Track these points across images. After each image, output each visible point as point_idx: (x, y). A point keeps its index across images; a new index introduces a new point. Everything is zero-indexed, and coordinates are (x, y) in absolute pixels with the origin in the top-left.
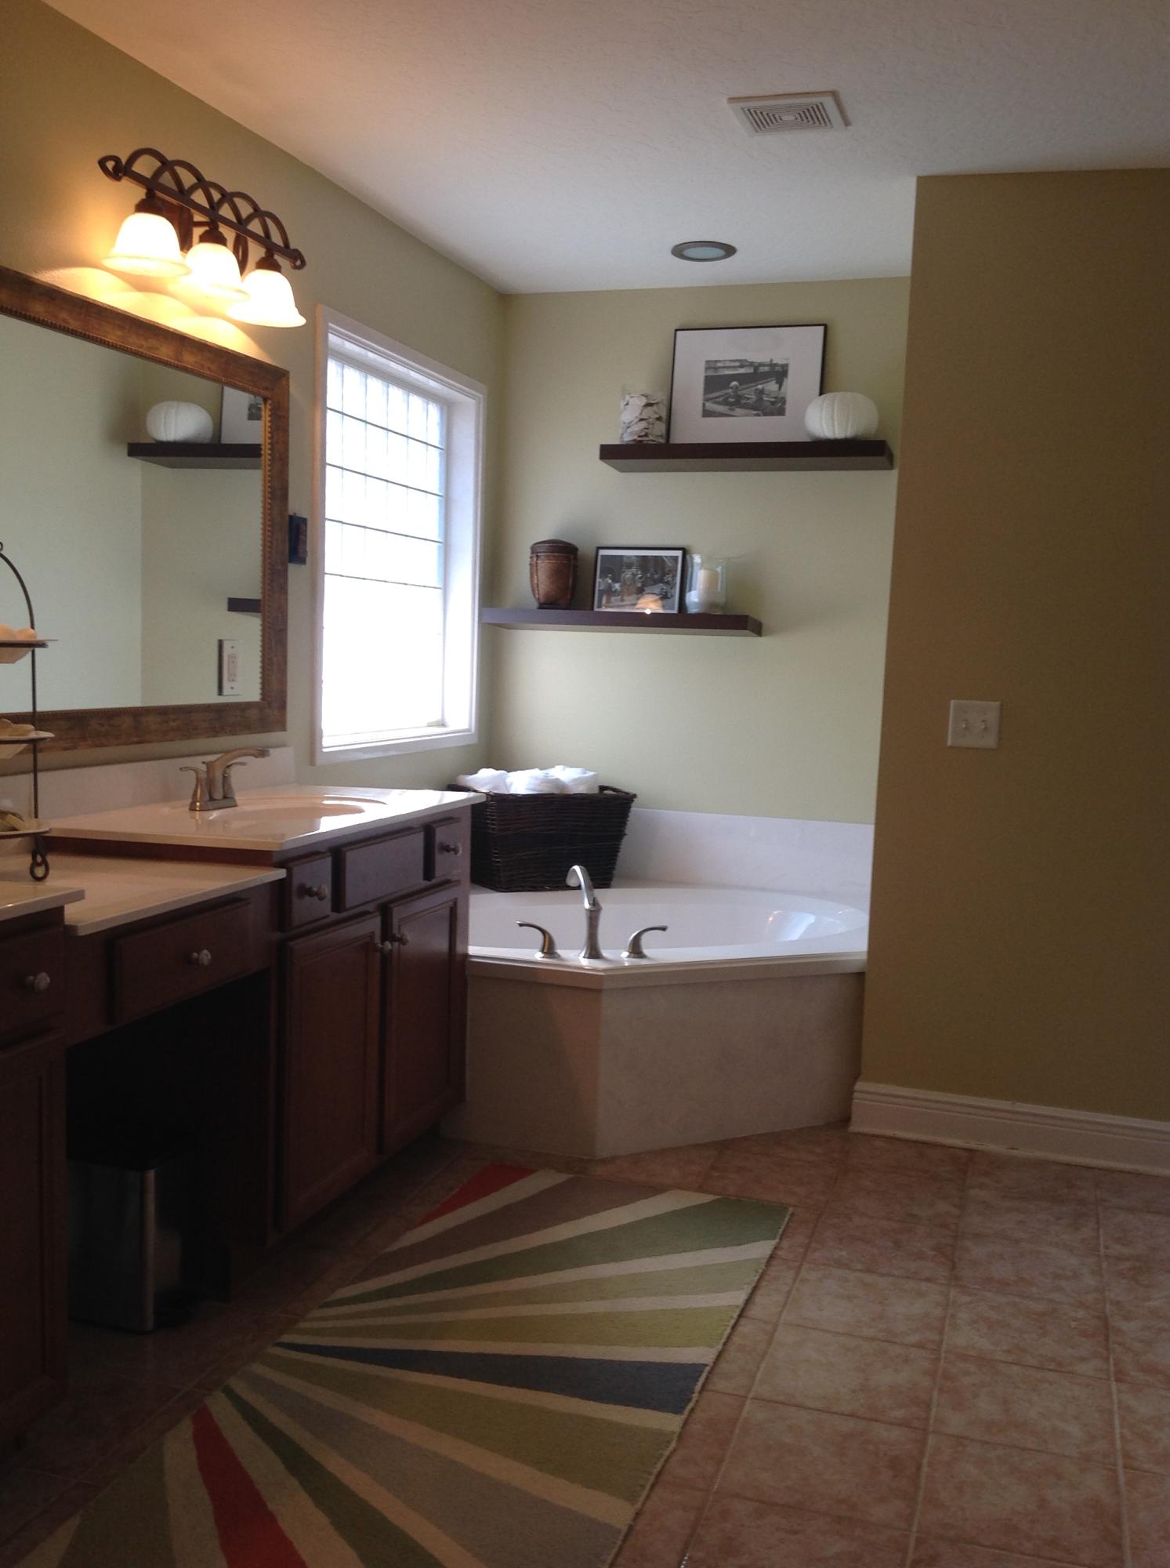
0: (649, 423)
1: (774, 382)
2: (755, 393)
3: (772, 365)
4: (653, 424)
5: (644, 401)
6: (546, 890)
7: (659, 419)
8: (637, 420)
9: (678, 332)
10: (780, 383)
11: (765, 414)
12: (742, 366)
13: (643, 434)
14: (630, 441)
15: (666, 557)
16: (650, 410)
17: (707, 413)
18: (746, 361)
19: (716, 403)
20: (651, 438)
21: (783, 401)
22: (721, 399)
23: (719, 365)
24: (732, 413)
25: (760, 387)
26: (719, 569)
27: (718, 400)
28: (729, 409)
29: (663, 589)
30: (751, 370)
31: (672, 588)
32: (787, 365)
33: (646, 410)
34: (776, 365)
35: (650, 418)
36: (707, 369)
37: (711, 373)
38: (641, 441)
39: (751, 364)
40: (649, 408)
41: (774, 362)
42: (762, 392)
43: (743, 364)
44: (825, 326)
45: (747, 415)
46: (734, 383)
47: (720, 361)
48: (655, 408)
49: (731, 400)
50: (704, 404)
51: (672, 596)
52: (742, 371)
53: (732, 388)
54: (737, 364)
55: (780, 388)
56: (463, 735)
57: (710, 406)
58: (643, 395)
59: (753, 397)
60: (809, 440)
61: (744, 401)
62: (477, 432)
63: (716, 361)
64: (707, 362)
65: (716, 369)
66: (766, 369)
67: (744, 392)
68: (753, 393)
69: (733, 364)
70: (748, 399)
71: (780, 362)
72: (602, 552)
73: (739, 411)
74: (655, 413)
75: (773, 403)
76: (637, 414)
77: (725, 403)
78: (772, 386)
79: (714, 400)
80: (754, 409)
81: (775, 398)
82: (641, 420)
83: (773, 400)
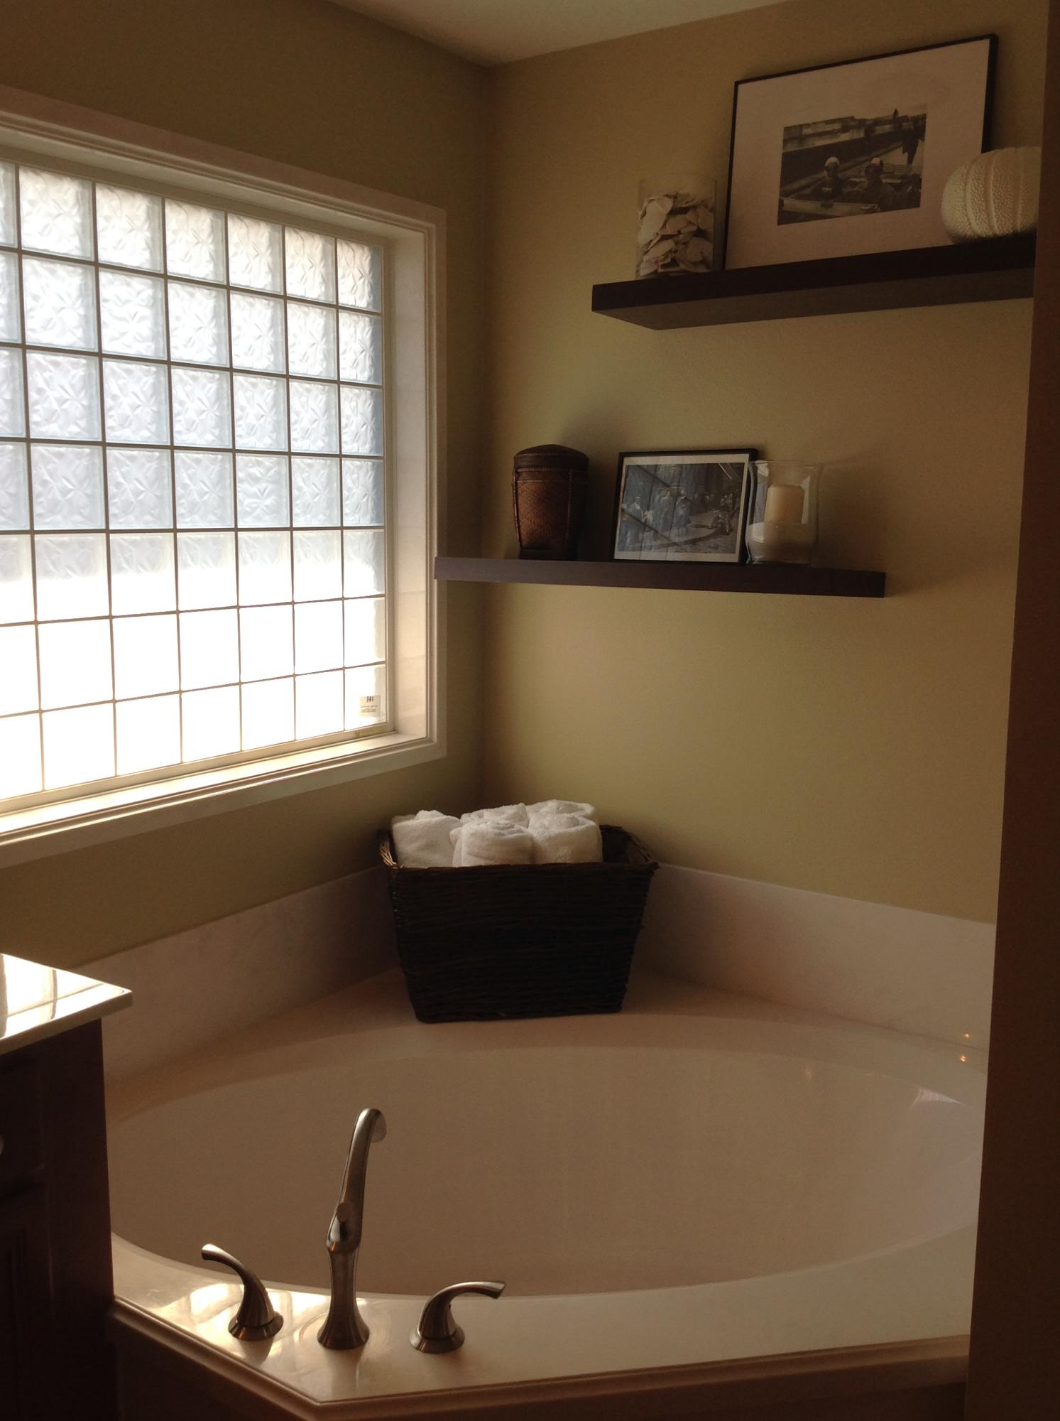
0: (677, 243)
1: (900, 150)
2: (866, 172)
3: (896, 119)
4: (685, 244)
5: (669, 204)
6: (501, 1019)
7: (700, 233)
8: (659, 237)
9: (741, 87)
10: (911, 151)
11: (884, 208)
12: (845, 129)
13: (668, 260)
14: (648, 275)
15: (724, 465)
16: (678, 223)
17: (786, 217)
18: (852, 118)
19: (801, 197)
20: (682, 266)
21: (917, 181)
22: (808, 191)
23: (806, 131)
24: (829, 212)
25: (876, 161)
26: (806, 484)
27: (804, 192)
28: (823, 205)
29: (718, 518)
30: (861, 134)
31: (732, 516)
32: (924, 117)
33: (672, 220)
34: (905, 118)
35: (679, 232)
36: (785, 142)
37: (792, 147)
38: (666, 274)
39: (862, 123)
40: (679, 217)
41: (901, 114)
42: (879, 169)
43: (847, 124)
44: (995, 41)
45: (851, 214)
46: (833, 160)
47: (807, 125)
48: (689, 216)
49: (827, 189)
50: (781, 203)
51: (731, 530)
52: (845, 137)
53: (827, 169)
54: (837, 126)
55: (910, 160)
56: (421, 749)
57: (791, 203)
58: (667, 196)
59: (864, 180)
60: (950, 243)
61: (847, 190)
62: (428, 283)
63: (801, 126)
64: (787, 129)
65: (802, 139)
66: (887, 128)
67: (848, 173)
68: (863, 174)
69: (829, 128)
70: (855, 184)
71: (912, 114)
72: (628, 461)
73: (839, 207)
74: (690, 223)
75: (897, 187)
76: (657, 229)
77: (817, 195)
78: (897, 158)
79: (798, 194)
80: (866, 200)
81: (901, 177)
82: (665, 238)
83: (899, 181)
